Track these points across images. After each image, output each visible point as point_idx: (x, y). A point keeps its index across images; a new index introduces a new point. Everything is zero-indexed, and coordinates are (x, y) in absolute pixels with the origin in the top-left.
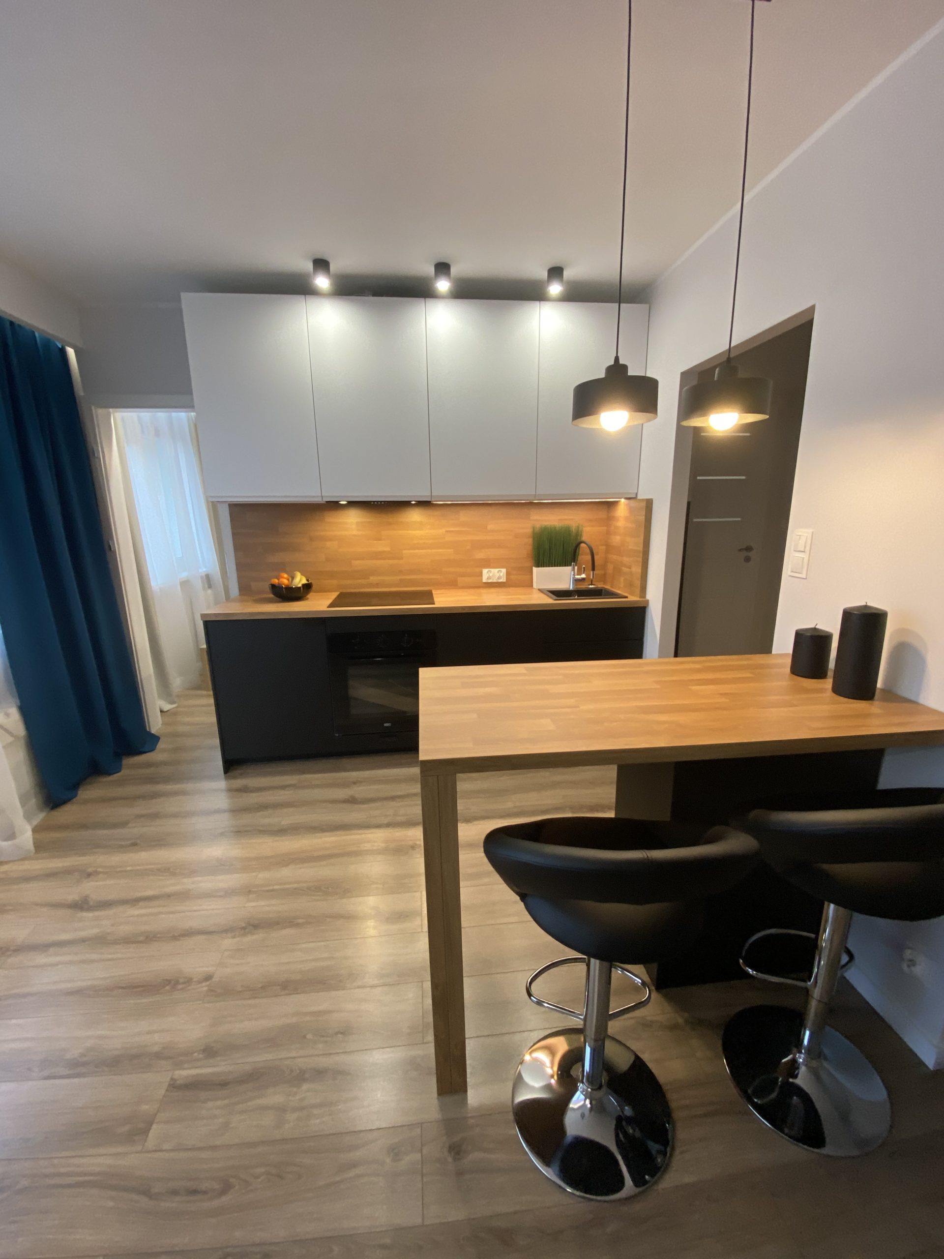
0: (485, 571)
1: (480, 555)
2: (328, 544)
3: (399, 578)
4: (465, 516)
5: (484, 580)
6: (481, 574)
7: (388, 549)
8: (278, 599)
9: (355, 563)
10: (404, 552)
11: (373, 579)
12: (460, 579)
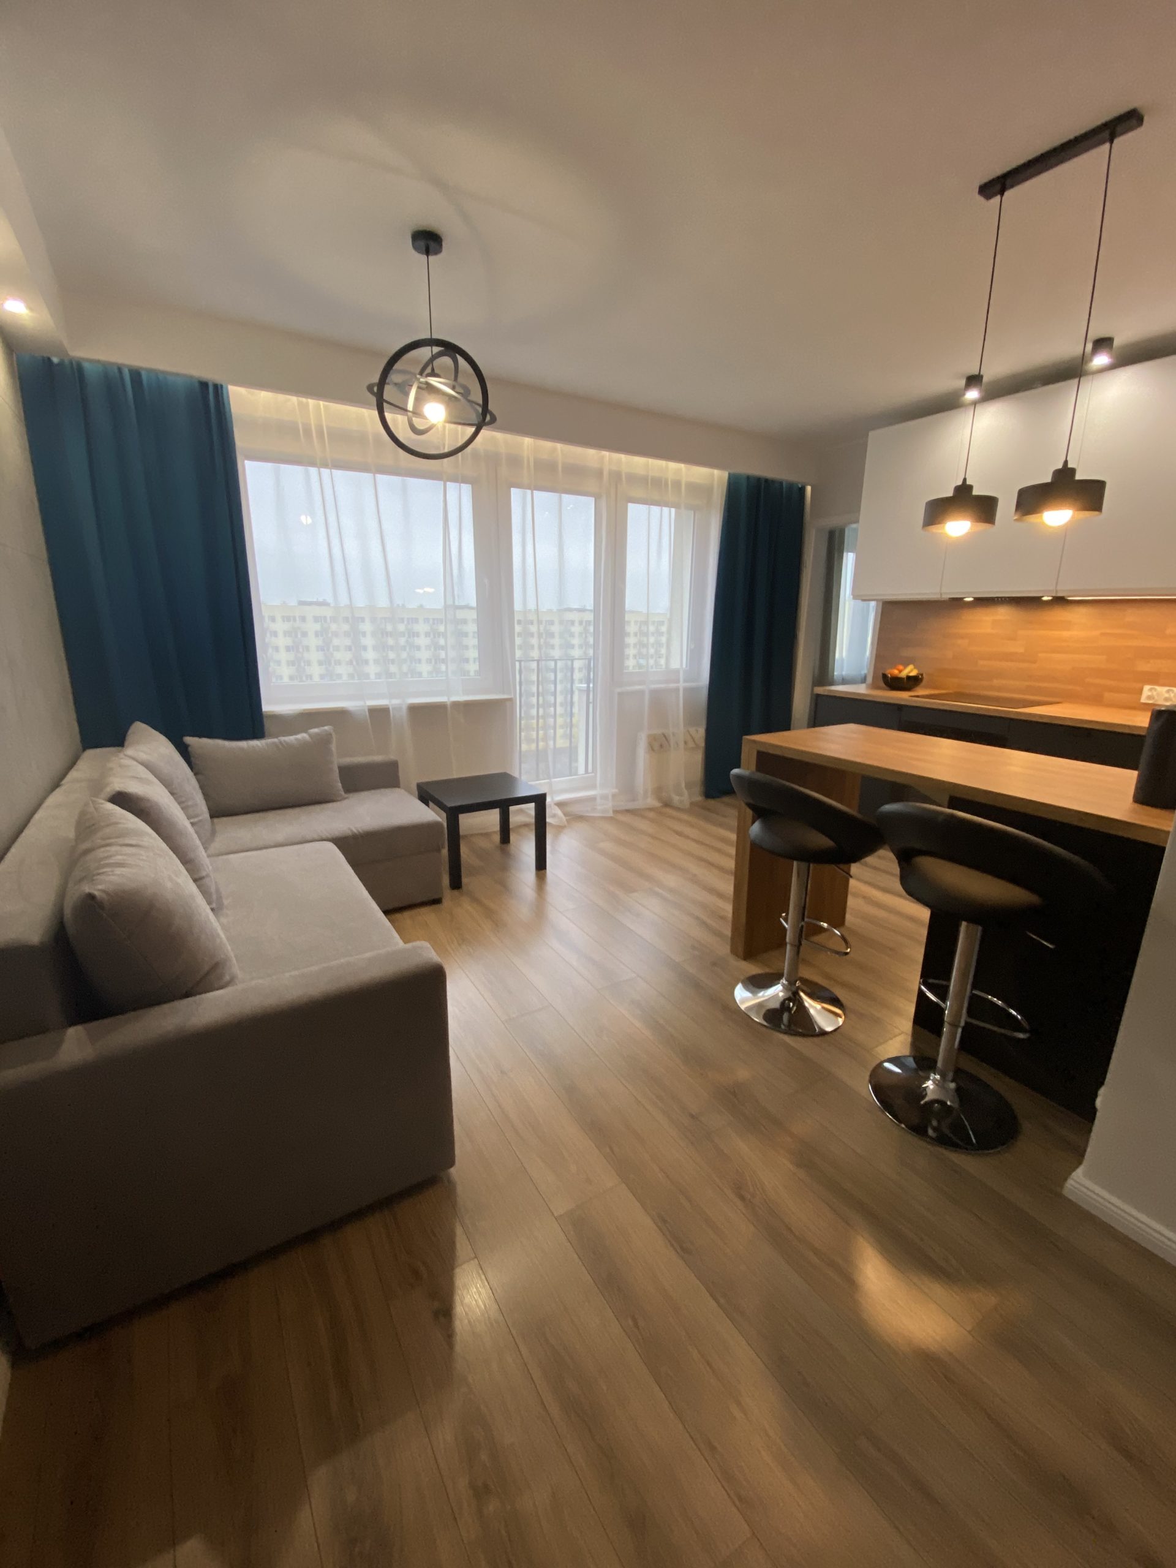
0: (1146, 688)
1: (1144, 667)
2: (959, 642)
3: (1027, 683)
4: (1131, 616)
5: (1143, 700)
6: (1141, 691)
7: (1021, 650)
8: (887, 688)
9: (981, 662)
10: (1040, 655)
11: (996, 682)
12: (1107, 695)
